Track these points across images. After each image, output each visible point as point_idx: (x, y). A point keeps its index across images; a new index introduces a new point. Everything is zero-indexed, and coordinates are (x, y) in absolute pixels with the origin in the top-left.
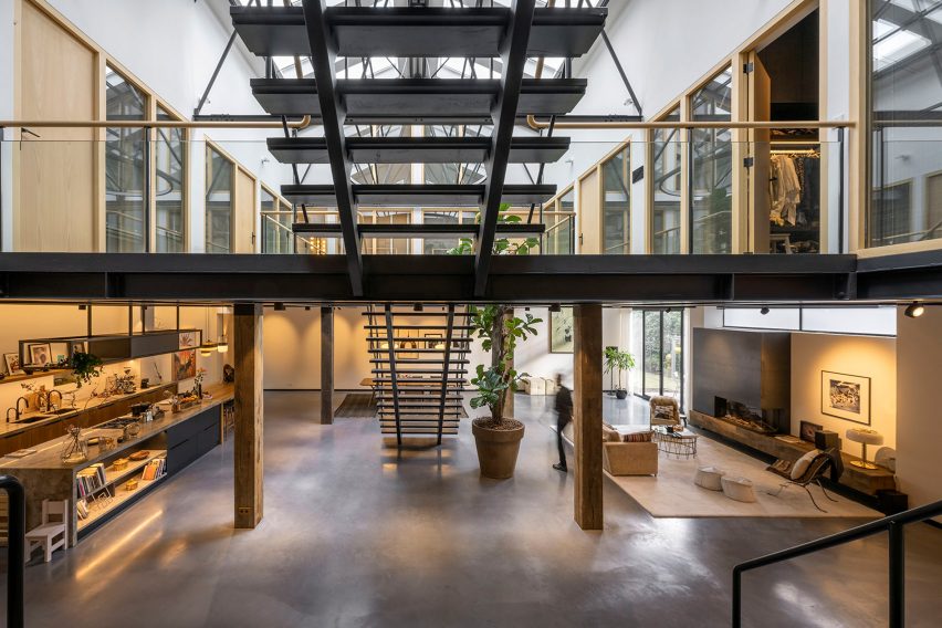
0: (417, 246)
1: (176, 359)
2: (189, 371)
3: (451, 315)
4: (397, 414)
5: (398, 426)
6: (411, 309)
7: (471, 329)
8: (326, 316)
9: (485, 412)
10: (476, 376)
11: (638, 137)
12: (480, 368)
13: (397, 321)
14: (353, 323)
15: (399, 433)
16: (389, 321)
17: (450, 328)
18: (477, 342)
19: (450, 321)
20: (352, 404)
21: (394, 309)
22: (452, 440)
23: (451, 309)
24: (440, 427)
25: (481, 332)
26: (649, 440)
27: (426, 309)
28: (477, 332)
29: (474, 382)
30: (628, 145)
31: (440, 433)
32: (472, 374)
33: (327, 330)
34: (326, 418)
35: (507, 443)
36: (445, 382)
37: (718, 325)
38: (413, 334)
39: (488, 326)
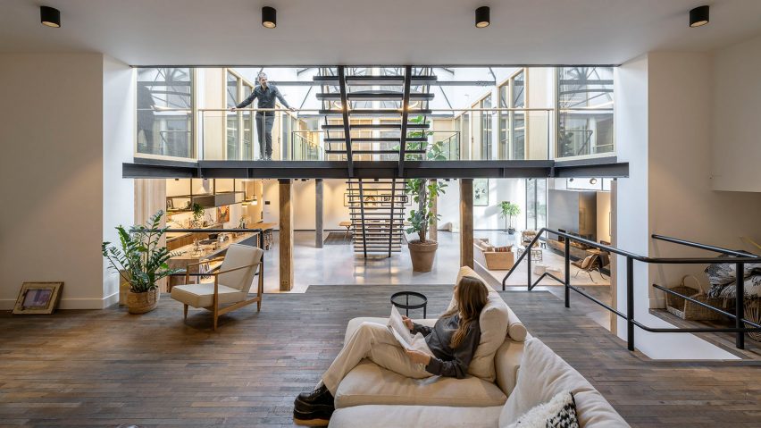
0: (376, 158)
1: (219, 211)
2: (226, 218)
3: (394, 183)
4: (365, 243)
5: (365, 247)
6: (373, 180)
7: (407, 191)
8: (319, 183)
9: (415, 236)
10: (410, 217)
11: (494, 90)
12: (412, 212)
13: (364, 186)
14: (333, 188)
15: (365, 251)
16: (361, 186)
17: (393, 190)
18: (411, 197)
19: (394, 186)
20: (334, 238)
21: (363, 180)
22: (398, 255)
23: (394, 180)
24: (390, 247)
25: (413, 192)
26: (509, 251)
27: (380, 180)
28: (411, 192)
29: (409, 219)
30: (490, 95)
31: (390, 251)
32: (407, 215)
33: (319, 191)
34: (319, 245)
35: (429, 252)
36: (392, 220)
37: (564, 188)
38: (373, 193)
39: (417, 188)
